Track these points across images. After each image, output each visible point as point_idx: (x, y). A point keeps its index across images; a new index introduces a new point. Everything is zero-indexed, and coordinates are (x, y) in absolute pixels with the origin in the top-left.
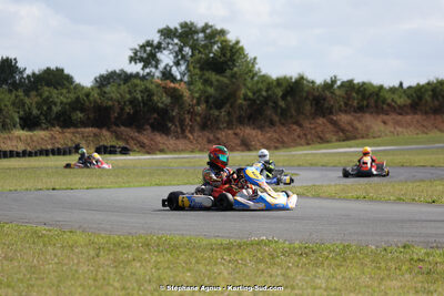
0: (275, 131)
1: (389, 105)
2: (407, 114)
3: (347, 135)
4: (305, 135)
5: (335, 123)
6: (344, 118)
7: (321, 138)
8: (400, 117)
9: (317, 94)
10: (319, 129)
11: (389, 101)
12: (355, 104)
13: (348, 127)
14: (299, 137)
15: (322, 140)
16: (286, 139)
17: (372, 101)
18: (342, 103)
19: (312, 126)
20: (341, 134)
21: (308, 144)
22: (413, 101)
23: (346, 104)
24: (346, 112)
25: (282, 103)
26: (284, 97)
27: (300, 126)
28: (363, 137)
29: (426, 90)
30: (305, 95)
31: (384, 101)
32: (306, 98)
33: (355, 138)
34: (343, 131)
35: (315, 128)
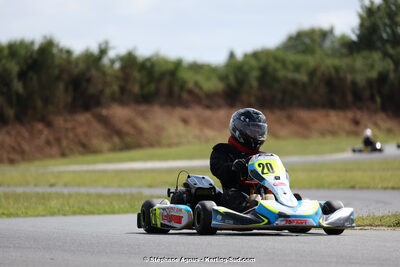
0: (8, 133)
1: (190, 92)
2: (219, 107)
3: (126, 141)
4: (58, 141)
5: (105, 121)
6: (119, 113)
7: (84, 146)
8: (208, 113)
9: (76, 71)
10: (80, 131)
11: (191, 85)
12: (136, 89)
13: (126, 128)
14: (48, 143)
15: (86, 148)
16: (26, 147)
17: (164, 85)
18: (115, 88)
19: (69, 125)
20: (116, 140)
21: (63, 155)
22: (229, 85)
23: (123, 90)
24: (122, 102)
25: (18, 86)
26: (22, 75)
27: (49, 124)
28: (151, 145)
29: (252, 68)
30: (56, 72)
31: (183, 86)
32: (58, 78)
33: (138, 146)
34: (119, 133)
35: (73, 129)
